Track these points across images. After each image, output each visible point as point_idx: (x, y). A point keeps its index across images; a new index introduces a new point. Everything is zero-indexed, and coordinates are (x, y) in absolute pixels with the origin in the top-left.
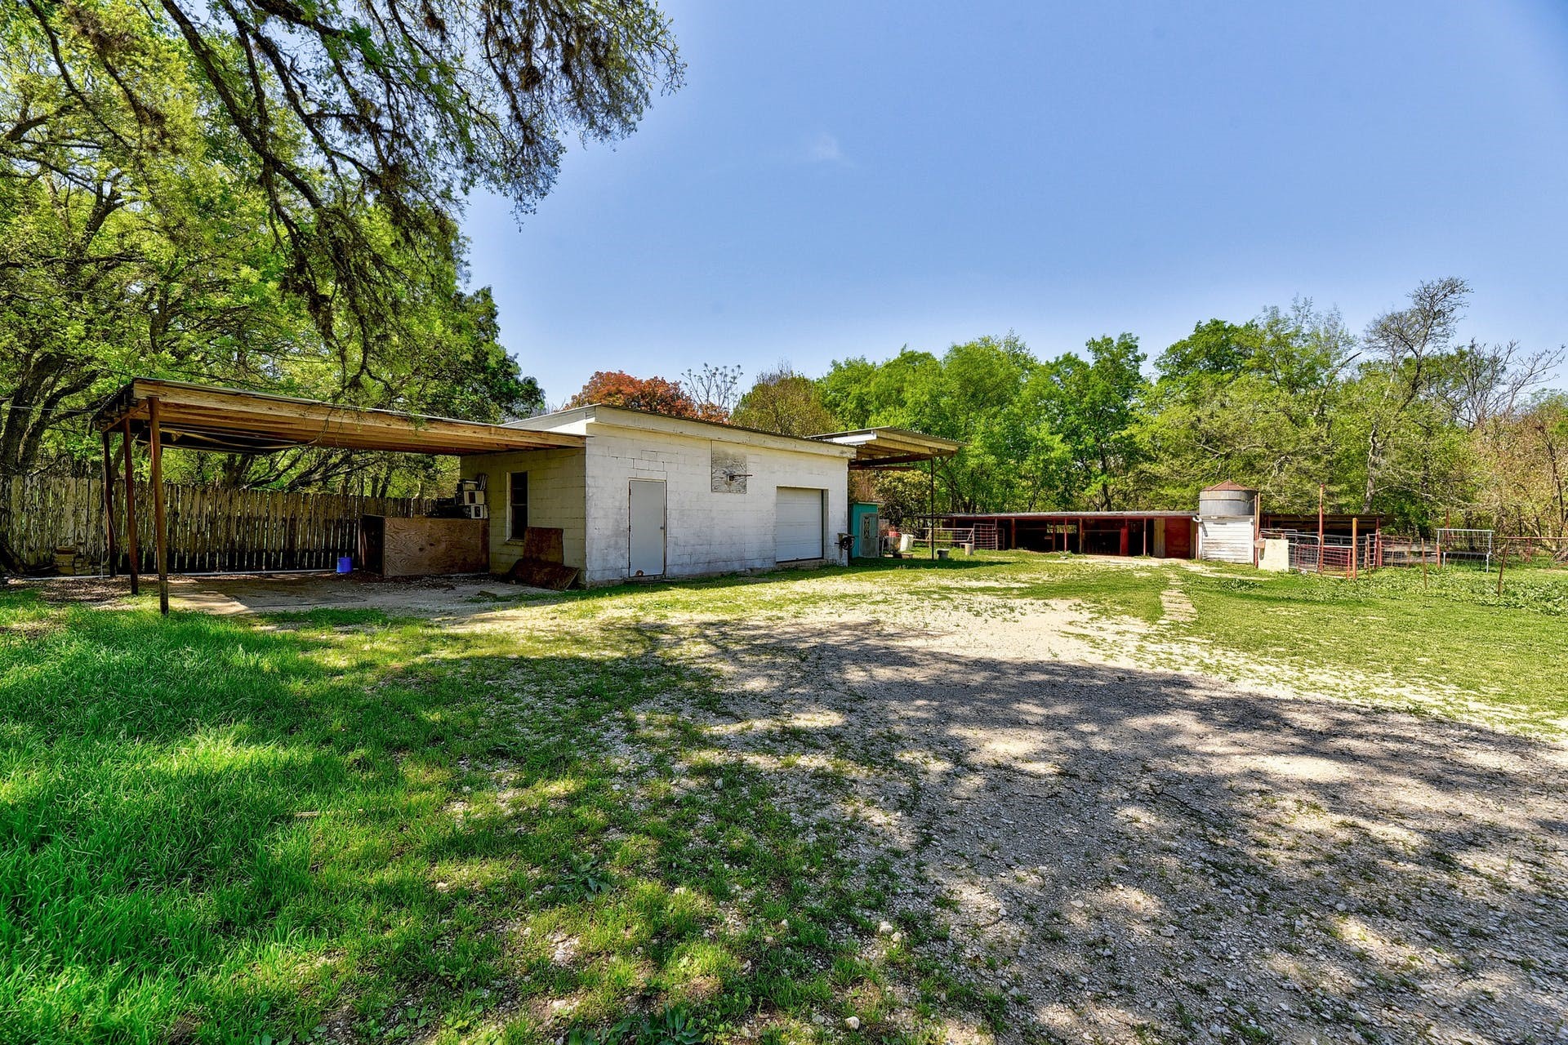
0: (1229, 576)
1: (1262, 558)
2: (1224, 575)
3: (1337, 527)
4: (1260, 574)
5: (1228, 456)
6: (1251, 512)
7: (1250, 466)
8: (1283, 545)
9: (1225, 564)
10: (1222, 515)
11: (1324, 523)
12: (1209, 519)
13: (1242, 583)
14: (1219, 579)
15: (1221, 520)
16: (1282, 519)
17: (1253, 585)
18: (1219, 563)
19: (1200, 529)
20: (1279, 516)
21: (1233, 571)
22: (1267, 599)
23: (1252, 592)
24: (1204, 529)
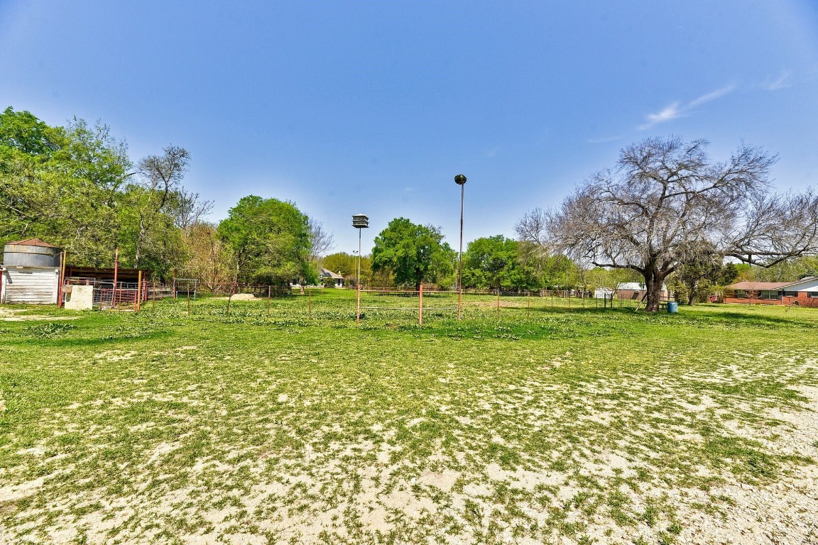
0: (37, 318)
1: (68, 300)
2: (31, 318)
3: (128, 278)
4: (67, 314)
5: (35, 220)
6: (57, 264)
7: (54, 229)
8: (88, 290)
9: (31, 306)
10: (28, 265)
11: (118, 274)
12: (14, 268)
13: (56, 326)
14: (26, 323)
15: (27, 270)
16: (82, 271)
17: (67, 328)
18: (24, 305)
19: (4, 277)
20: (79, 268)
21: (40, 312)
22: (89, 342)
23: (69, 336)
24: (8, 277)
